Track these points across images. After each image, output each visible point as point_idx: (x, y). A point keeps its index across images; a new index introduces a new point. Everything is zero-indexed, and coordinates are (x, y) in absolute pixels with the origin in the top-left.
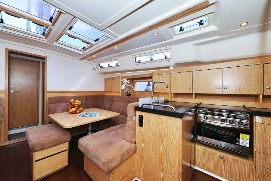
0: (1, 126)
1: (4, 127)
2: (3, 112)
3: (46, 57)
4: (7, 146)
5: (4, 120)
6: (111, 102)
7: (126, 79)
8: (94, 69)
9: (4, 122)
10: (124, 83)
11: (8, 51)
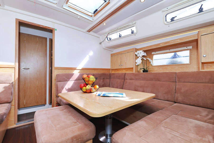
0: (11, 106)
1: (14, 106)
2: (12, 90)
3: (54, 29)
4: (16, 129)
5: (14, 98)
6: (123, 80)
7: (142, 51)
8: (100, 43)
9: (14, 101)
10: (138, 56)
11: (18, 22)
